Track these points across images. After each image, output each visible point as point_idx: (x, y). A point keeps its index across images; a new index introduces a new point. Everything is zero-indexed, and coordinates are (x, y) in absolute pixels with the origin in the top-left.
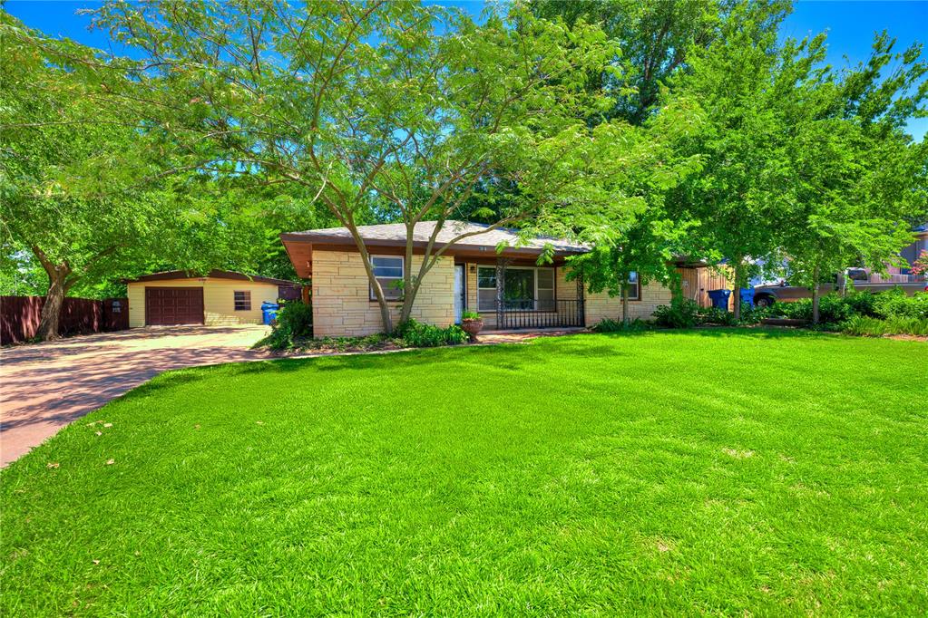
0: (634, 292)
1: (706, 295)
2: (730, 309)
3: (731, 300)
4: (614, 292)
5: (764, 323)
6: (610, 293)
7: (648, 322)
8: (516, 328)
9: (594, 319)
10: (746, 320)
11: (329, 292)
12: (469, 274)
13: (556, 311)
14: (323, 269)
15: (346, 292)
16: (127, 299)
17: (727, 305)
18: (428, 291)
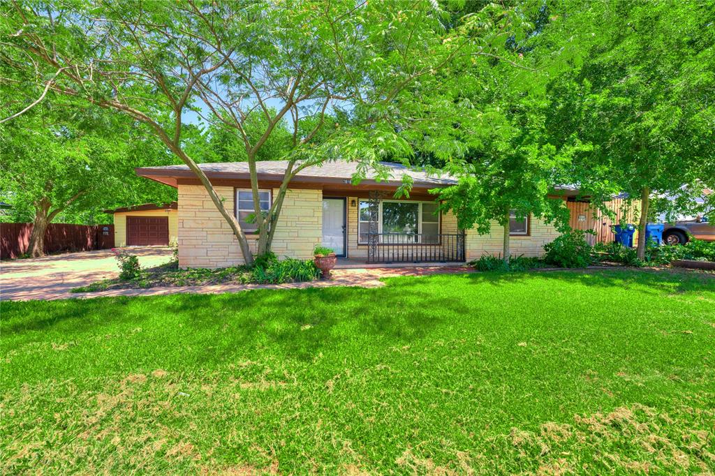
0: (522, 227)
1: (608, 230)
2: (635, 244)
3: (635, 235)
4: (484, 229)
5: (676, 265)
6: (479, 229)
7: (535, 259)
8: (388, 262)
9: (475, 254)
10: (652, 260)
11: (193, 225)
12: (350, 207)
13: (440, 244)
14: (188, 202)
15: (210, 224)
16: (113, 225)
17: (631, 240)
18: (294, 224)
